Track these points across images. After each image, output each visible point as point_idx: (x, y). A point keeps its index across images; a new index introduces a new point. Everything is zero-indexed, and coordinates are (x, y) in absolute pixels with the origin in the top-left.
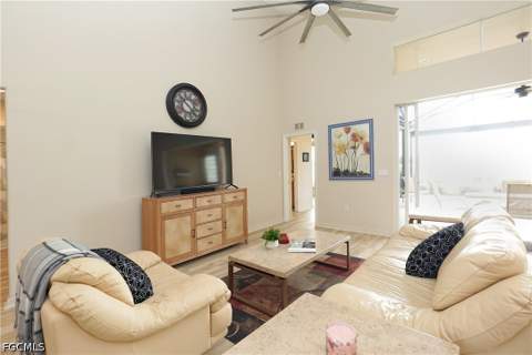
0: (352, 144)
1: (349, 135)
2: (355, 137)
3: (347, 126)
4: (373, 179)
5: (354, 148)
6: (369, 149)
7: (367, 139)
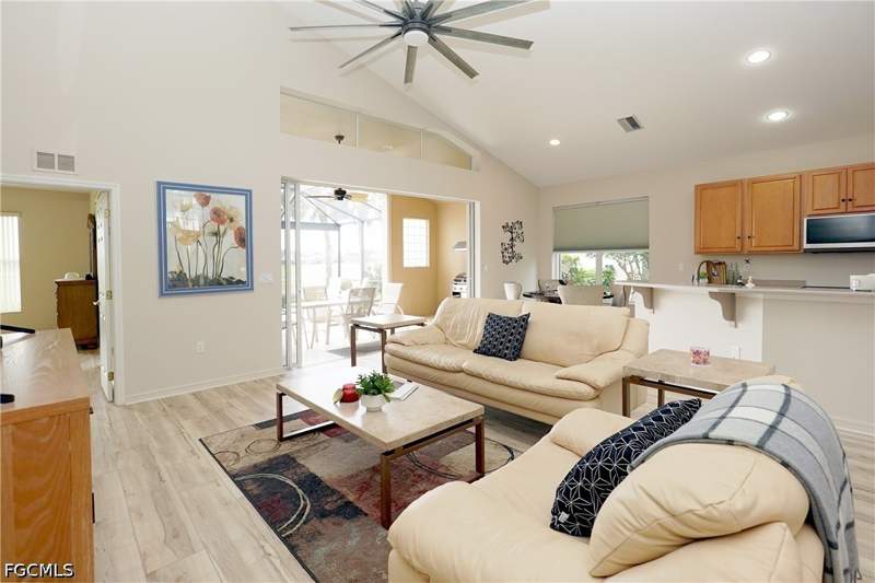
0: (213, 226)
1: (208, 209)
2: (218, 215)
3: (204, 193)
4: (252, 289)
5: (216, 234)
6: (243, 239)
7: (242, 223)
